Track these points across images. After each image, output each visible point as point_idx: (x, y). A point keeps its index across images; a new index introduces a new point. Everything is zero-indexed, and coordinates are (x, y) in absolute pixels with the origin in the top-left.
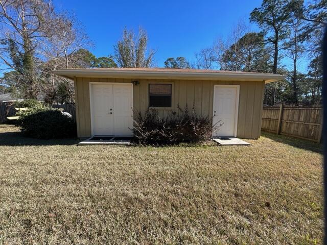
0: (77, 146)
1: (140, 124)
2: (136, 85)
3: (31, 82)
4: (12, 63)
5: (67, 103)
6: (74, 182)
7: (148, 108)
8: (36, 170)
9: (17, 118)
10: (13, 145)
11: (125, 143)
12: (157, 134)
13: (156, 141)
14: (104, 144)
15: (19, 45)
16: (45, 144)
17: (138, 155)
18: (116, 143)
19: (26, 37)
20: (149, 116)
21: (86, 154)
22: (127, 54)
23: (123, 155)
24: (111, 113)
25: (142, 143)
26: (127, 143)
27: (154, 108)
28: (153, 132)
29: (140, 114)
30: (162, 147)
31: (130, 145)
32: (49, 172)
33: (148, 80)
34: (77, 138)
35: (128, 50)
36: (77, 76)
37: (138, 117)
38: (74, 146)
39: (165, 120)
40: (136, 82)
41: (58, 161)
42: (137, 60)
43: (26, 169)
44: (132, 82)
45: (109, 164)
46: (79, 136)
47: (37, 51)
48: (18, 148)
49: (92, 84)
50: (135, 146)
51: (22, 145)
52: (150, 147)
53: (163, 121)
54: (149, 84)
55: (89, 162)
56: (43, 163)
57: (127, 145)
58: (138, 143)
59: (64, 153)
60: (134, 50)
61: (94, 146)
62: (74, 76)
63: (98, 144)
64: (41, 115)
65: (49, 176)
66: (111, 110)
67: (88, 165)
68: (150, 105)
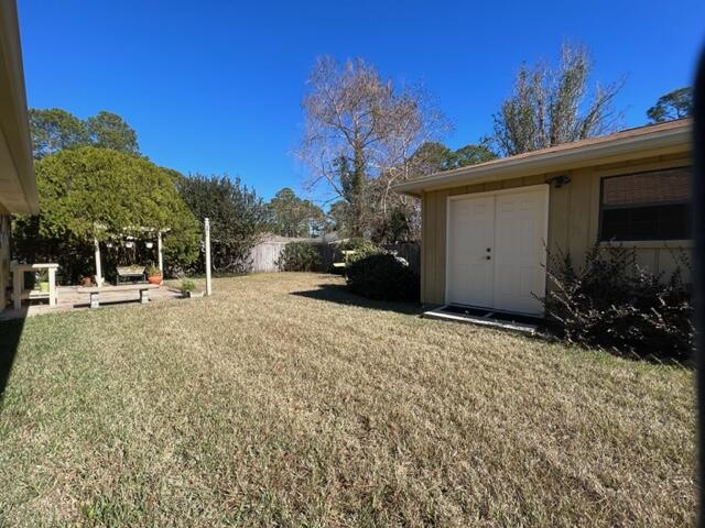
0: (421, 317)
1: (567, 286)
2: (558, 187)
3: (358, 213)
4: (341, 188)
5: (402, 242)
6: (423, 382)
7: (597, 244)
8: (368, 344)
9: (342, 265)
10: (340, 302)
11: (522, 329)
12: (631, 320)
13: (626, 341)
14: (471, 323)
15: (349, 162)
16: (377, 307)
17: (562, 367)
18: (500, 325)
19: (359, 147)
20: (599, 266)
21: (438, 335)
22: (525, 122)
23: (520, 357)
24: (489, 258)
25: (575, 338)
26: (528, 329)
27: (616, 244)
28: (614, 313)
29: (567, 261)
30: (654, 362)
31: (537, 337)
32: (384, 353)
33: (597, 168)
34: (421, 305)
35: (528, 112)
36: (427, 190)
37: (562, 267)
38: (416, 317)
39: (665, 279)
40: (558, 180)
41: (394, 337)
42: (553, 130)
43: (355, 339)
44: (546, 182)
45: (487, 368)
46: (422, 301)
47: (370, 164)
48: (346, 308)
49: (452, 201)
50: (552, 342)
51: (349, 304)
52: (601, 352)
53: (655, 281)
54: (602, 180)
55: (444, 353)
56: (375, 336)
57: (528, 335)
58: (562, 336)
59: (401, 327)
60: (545, 108)
61: (450, 323)
62: (423, 191)
63: (460, 322)
64: (371, 261)
65: (385, 359)
66: (489, 250)
67: (442, 357)
68: (604, 235)
